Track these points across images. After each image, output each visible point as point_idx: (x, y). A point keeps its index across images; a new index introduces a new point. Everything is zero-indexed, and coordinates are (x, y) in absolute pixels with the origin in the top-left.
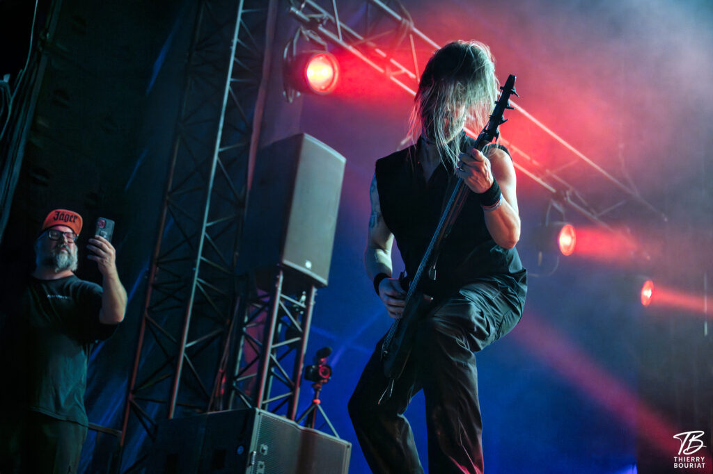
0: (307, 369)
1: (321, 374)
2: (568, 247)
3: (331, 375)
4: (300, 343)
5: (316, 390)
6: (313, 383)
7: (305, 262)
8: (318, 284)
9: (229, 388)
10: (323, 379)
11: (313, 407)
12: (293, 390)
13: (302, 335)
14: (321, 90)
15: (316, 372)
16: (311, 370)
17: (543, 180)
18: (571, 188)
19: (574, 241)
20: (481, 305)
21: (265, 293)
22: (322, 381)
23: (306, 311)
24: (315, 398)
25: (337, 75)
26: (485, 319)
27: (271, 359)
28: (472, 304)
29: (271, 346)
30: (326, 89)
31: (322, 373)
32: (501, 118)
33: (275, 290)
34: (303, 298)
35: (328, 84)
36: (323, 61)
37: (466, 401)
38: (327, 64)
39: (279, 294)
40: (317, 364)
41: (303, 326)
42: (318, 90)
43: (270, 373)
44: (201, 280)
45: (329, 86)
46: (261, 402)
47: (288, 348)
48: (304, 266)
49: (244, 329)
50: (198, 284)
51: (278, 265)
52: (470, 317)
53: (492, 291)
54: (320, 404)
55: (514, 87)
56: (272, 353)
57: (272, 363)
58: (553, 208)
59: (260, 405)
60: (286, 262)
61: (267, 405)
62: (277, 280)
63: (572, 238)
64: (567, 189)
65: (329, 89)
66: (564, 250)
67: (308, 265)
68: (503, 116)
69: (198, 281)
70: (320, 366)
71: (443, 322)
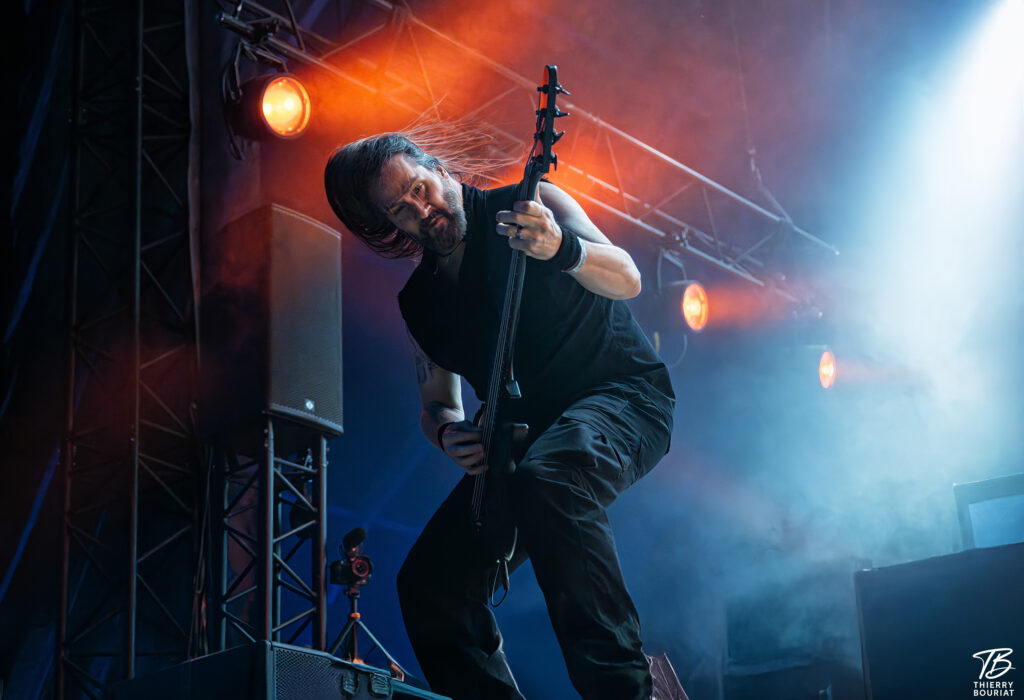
0: (333, 566)
1: (355, 571)
2: (698, 318)
3: (370, 571)
4: (316, 529)
5: (352, 598)
6: (346, 587)
7: (304, 403)
8: (329, 433)
9: (216, 615)
10: (361, 579)
11: (352, 624)
12: (316, 602)
13: (317, 516)
14: (288, 132)
15: (348, 569)
16: (340, 568)
17: (643, 221)
18: (687, 228)
19: (705, 307)
20: (600, 425)
21: (250, 460)
22: (358, 583)
23: (317, 477)
24: (353, 611)
25: (308, 106)
26: (609, 445)
27: (275, 560)
28: (584, 427)
29: (272, 541)
30: (295, 130)
31: (357, 569)
32: (553, 134)
33: (265, 452)
34: (309, 458)
35: (296, 122)
36: (284, 88)
37: (602, 576)
38: (290, 91)
39: (272, 458)
40: (348, 557)
41: (317, 502)
42: (283, 133)
43: (276, 583)
44: (143, 455)
45: (299, 126)
46: (270, 630)
47: (298, 540)
48: (303, 408)
49: (226, 520)
50: (142, 463)
51: (264, 412)
52: (584, 448)
53: (614, 402)
54: (361, 619)
55: (558, 83)
56: (275, 551)
57: (277, 568)
58: (665, 260)
59: (270, 636)
60: (276, 407)
61: (279, 634)
62: (267, 436)
63: (702, 302)
64: (683, 229)
65: (299, 130)
66: (692, 324)
67: (310, 405)
68: (555, 130)
69: (140, 457)
70: (353, 560)
71: (545, 465)
